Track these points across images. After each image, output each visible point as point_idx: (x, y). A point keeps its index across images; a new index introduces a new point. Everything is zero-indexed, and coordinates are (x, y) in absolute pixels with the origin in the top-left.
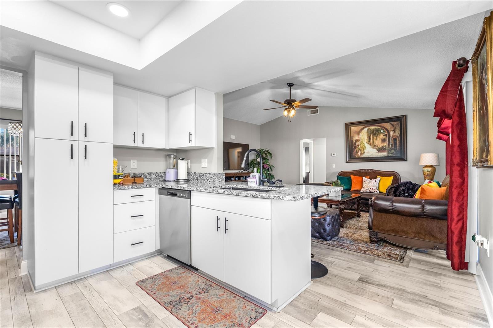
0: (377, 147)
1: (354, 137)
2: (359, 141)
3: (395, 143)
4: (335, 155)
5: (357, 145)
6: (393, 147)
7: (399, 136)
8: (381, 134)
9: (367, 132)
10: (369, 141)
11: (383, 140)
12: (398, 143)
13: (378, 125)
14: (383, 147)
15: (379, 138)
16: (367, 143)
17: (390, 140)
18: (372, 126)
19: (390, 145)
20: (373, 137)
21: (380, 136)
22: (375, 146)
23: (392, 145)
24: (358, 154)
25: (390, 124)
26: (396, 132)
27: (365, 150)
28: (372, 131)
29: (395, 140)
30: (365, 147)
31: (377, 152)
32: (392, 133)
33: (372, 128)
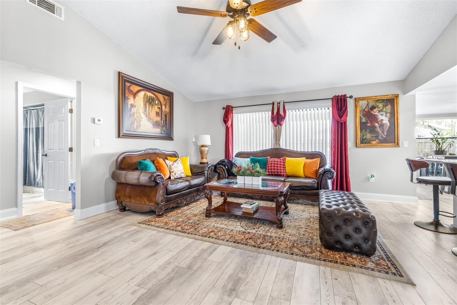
0: (152, 121)
1: (129, 99)
2: (134, 108)
3: (166, 119)
4: (101, 122)
5: (132, 112)
6: (164, 124)
7: (168, 112)
8: (156, 106)
9: (144, 98)
10: (145, 111)
11: (157, 114)
12: (168, 120)
13: (154, 93)
14: (157, 121)
15: (154, 110)
16: (143, 112)
17: (163, 115)
18: (149, 92)
19: (163, 121)
20: (149, 107)
21: (155, 106)
22: (151, 118)
23: (164, 121)
24: (134, 126)
25: (163, 96)
26: (167, 108)
27: (141, 122)
28: (148, 98)
29: (166, 116)
30: (141, 118)
31: (152, 126)
32: (163, 107)
33: (149, 94)
